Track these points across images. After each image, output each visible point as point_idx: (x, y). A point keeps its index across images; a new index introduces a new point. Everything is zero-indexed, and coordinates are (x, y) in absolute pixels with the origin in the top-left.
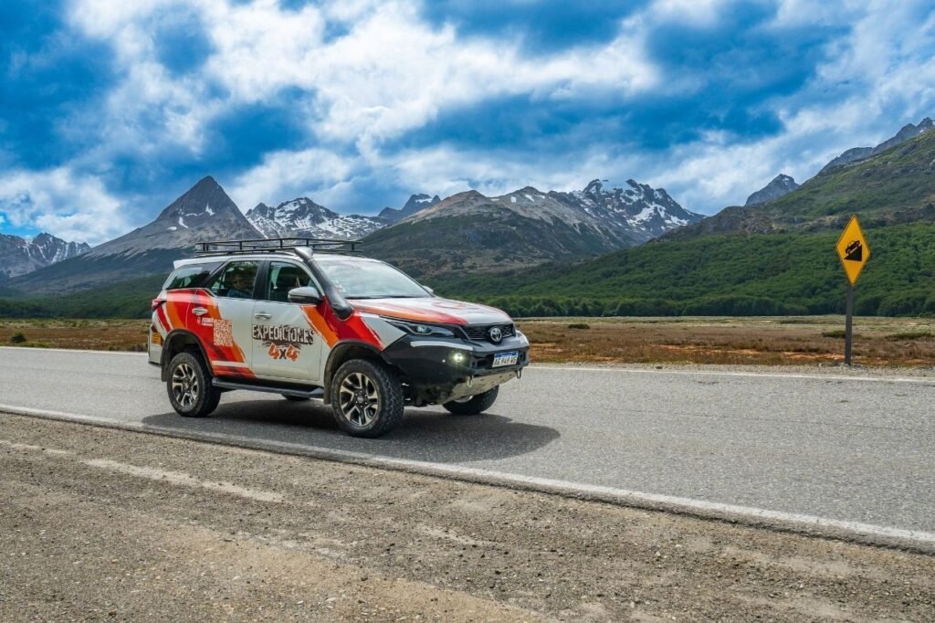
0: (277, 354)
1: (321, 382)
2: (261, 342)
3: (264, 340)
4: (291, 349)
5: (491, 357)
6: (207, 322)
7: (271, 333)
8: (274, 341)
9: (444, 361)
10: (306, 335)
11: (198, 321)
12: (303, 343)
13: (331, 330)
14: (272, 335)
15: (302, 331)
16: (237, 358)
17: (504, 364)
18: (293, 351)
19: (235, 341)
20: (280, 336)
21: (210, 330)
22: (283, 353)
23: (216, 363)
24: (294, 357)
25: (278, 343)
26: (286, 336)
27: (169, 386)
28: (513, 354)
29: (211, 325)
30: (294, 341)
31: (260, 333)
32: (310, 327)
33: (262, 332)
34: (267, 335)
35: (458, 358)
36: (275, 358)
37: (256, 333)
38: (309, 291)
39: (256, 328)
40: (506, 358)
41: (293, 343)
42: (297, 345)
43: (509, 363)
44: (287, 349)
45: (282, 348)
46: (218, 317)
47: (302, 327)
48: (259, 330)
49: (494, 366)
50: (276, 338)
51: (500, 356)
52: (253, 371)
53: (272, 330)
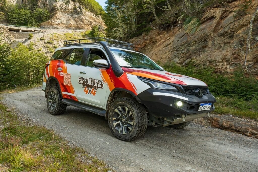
0: (87, 91)
1: (105, 108)
2: (81, 85)
3: (82, 84)
4: (93, 90)
5: (198, 105)
6: (62, 74)
7: (85, 81)
8: (86, 85)
9: (171, 105)
10: (100, 83)
11: (59, 74)
12: (99, 87)
13: (112, 82)
14: (86, 82)
15: (98, 82)
16: (72, 92)
17: (204, 110)
18: (94, 91)
19: (72, 83)
20: (89, 83)
21: (63, 77)
22: (90, 91)
23: (64, 93)
24: (94, 94)
25: (88, 86)
26: (92, 83)
27: (47, 101)
28: (209, 104)
29: (63, 76)
30: (95, 86)
31: (81, 81)
32: (102, 80)
33: (82, 80)
34: (84, 82)
35: (179, 104)
36: (86, 93)
37: (80, 81)
38: (104, 62)
39: (80, 78)
40: (205, 106)
41: (94, 87)
42: (96, 88)
43: (207, 109)
44: (92, 89)
45: (90, 89)
46: (66, 72)
47: (99, 80)
48: (81, 79)
49: (199, 110)
50: (87, 84)
51: (202, 105)
52: (77, 98)
53: (86, 80)
